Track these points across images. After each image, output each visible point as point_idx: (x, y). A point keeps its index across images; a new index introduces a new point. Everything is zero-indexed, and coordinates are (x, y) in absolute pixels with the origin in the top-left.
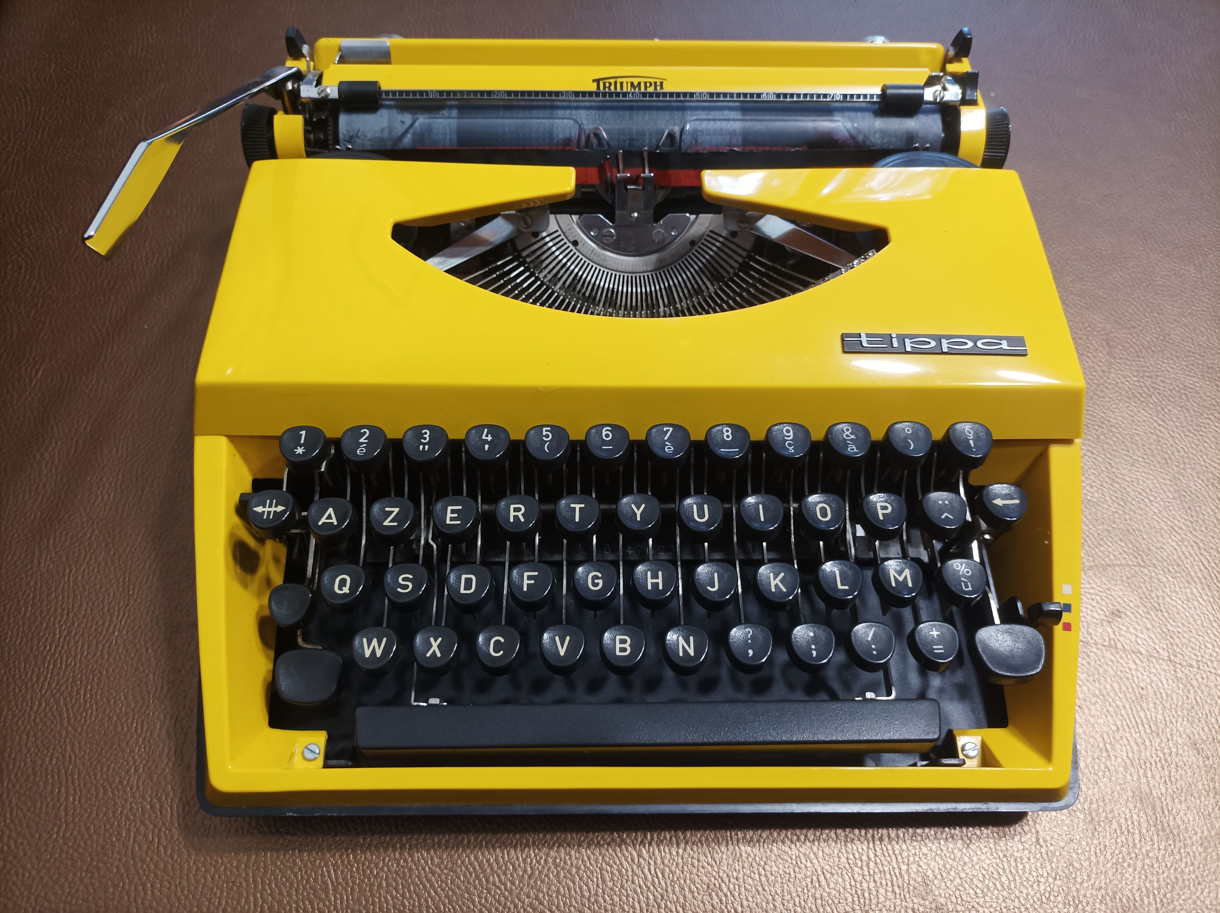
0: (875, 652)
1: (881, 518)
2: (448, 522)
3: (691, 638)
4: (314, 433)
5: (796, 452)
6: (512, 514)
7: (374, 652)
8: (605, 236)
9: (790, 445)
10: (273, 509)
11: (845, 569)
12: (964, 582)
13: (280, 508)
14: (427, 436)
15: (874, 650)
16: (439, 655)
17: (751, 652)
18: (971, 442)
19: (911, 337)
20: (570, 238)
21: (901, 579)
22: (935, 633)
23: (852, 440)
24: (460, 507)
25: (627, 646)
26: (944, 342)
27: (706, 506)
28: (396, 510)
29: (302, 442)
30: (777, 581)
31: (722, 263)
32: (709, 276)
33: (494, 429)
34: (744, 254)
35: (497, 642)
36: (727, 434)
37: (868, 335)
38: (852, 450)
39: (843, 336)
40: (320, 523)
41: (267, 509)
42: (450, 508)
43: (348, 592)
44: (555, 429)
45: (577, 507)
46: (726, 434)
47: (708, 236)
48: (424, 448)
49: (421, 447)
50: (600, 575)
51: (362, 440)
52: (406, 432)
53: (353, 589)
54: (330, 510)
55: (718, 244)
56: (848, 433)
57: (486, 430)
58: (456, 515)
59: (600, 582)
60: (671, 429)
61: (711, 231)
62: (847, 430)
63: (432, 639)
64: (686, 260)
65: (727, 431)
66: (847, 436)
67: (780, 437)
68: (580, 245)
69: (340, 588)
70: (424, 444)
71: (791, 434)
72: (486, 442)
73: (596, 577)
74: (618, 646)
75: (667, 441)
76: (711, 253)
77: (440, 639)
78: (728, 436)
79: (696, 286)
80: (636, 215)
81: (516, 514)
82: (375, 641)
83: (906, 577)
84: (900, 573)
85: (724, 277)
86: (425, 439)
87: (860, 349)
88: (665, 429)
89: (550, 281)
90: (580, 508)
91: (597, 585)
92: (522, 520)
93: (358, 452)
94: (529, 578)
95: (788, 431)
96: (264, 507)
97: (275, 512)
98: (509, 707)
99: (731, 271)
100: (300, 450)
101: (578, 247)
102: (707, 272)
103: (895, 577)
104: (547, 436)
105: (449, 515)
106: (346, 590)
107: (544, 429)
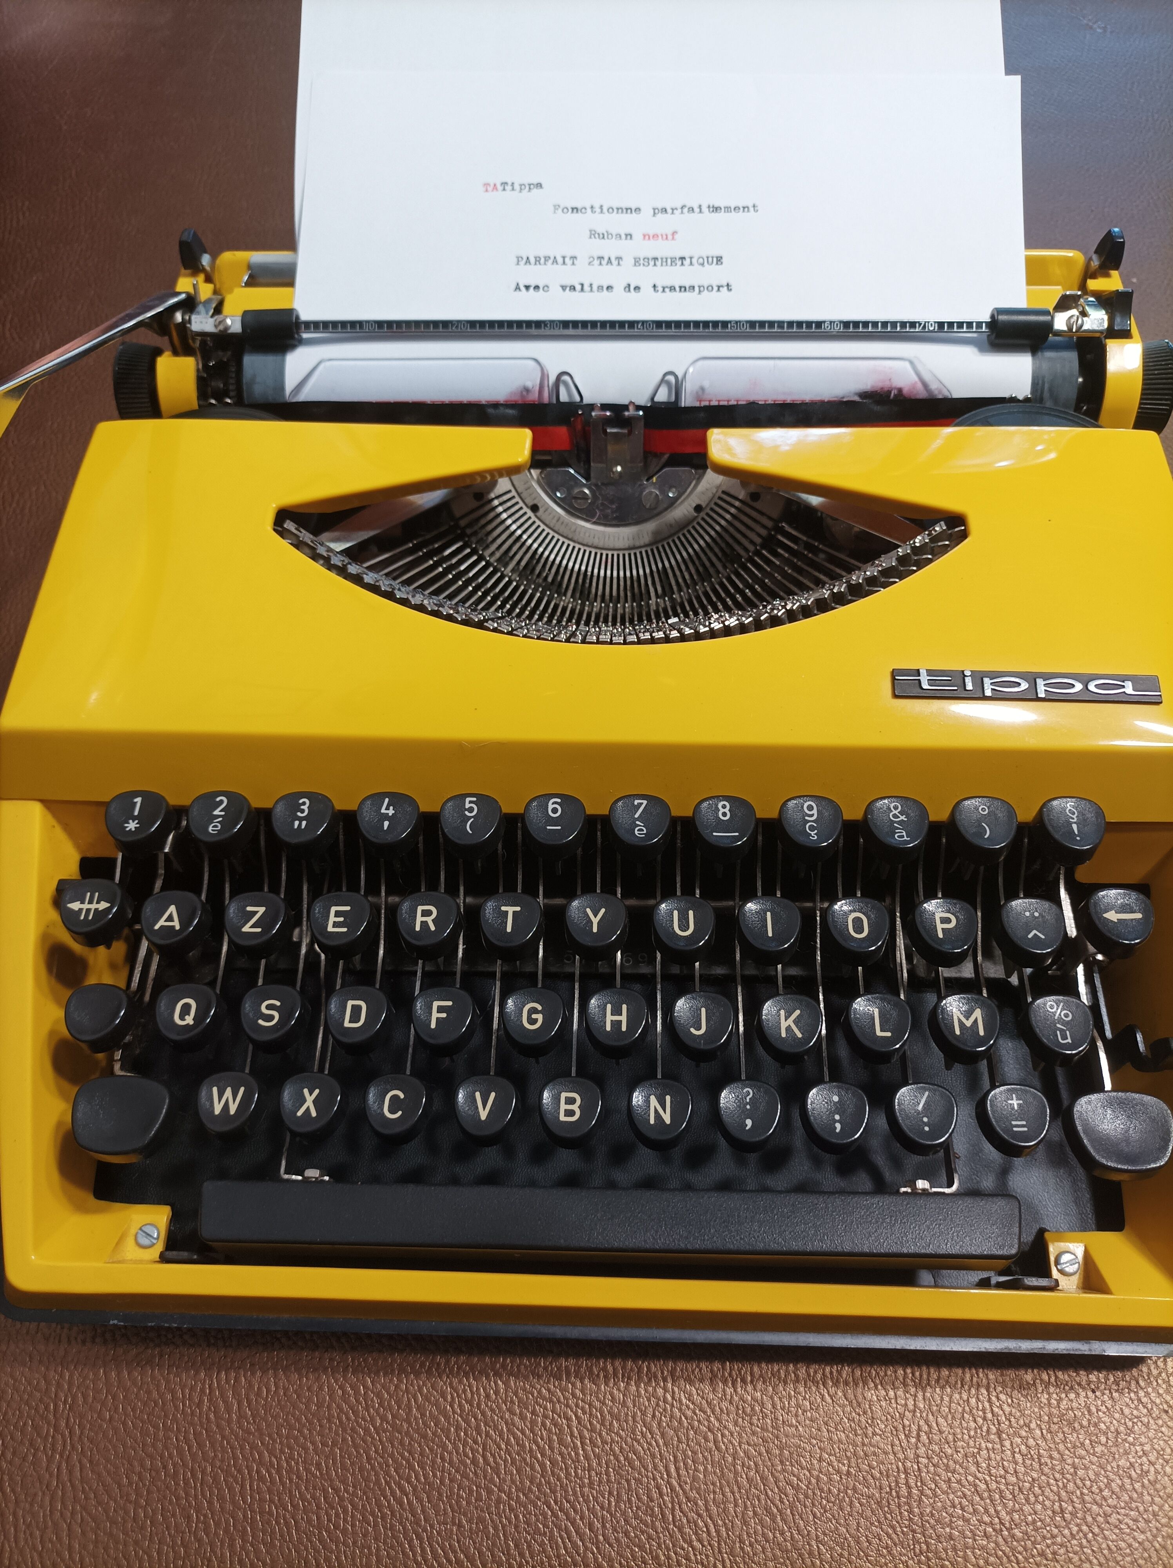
0: (927, 1129)
1: (941, 935)
2: (330, 929)
3: (668, 1098)
4: (152, 800)
5: (821, 839)
6: (419, 919)
7: (226, 1106)
8: (576, 498)
9: (812, 828)
10: (93, 906)
11: (888, 1007)
12: (1061, 1030)
13: (103, 905)
14: (305, 807)
15: (926, 1124)
16: (314, 1114)
17: (749, 1123)
18: (1075, 827)
19: (992, 675)
20: (527, 501)
21: (968, 1023)
22: (1015, 1103)
23: (899, 823)
24: (348, 908)
25: (575, 1107)
26: (1040, 683)
27: (691, 913)
28: (262, 910)
29: (136, 813)
30: (790, 1021)
31: (738, 536)
32: (720, 555)
33: (397, 799)
34: (770, 524)
35: (395, 1097)
36: (724, 810)
37: (930, 672)
38: (901, 837)
39: (894, 673)
40: (157, 927)
41: (86, 906)
42: (334, 909)
43: (191, 1023)
44: (483, 800)
45: (510, 910)
46: (722, 810)
47: (720, 498)
48: (300, 825)
49: (297, 823)
50: (540, 1008)
51: (216, 812)
52: (277, 802)
53: (198, 1019)
54: (172, 909)
55: (733, 510)
56: (896, 812)
57: (387, 800)
58: (342, 919)
59: (540, 1017)
60: (645, 802)
61: (724, 492)
62: (896, 808)
63: (306, 1091)
64: (689, 532)
65: (724, 807)
66: (895, 816)
67: (798, 816)
68: (541, 510)
69: (182, 1018)
70: (301, 819)
71: (815, 811)
72: (386, 817)
73: (533, 1011)
74: (563, 1107)
75: (637, 819)
76: (723, 522)
77: (317, 1091)
78: (724, 814)
79: (701, 569)
80: (619, 469)
81: (424, 919)
82: (229, 1090)
83: (976, 1021)
84: (968, 1015)
85: (741, 557)
86: (303, 811)
87: (916, 691)
88: (636, 802)
89: (499, 560)
90: (514, 912)
91: (533, 1022)
92: (433, 928)
93: (210, 828)
94: (440, 1009)
95: (810, 808)
96: (83, 902)
97: (96, 910)
98: (411, 1187)
99: (751, 548)
100: (132, 825)
101: (539, 514)
102: (717, 550)
103: (960, 1020)
104: (471, 810)
105: (332, 919)
106: (189, 1020)
107: (468, 800)
